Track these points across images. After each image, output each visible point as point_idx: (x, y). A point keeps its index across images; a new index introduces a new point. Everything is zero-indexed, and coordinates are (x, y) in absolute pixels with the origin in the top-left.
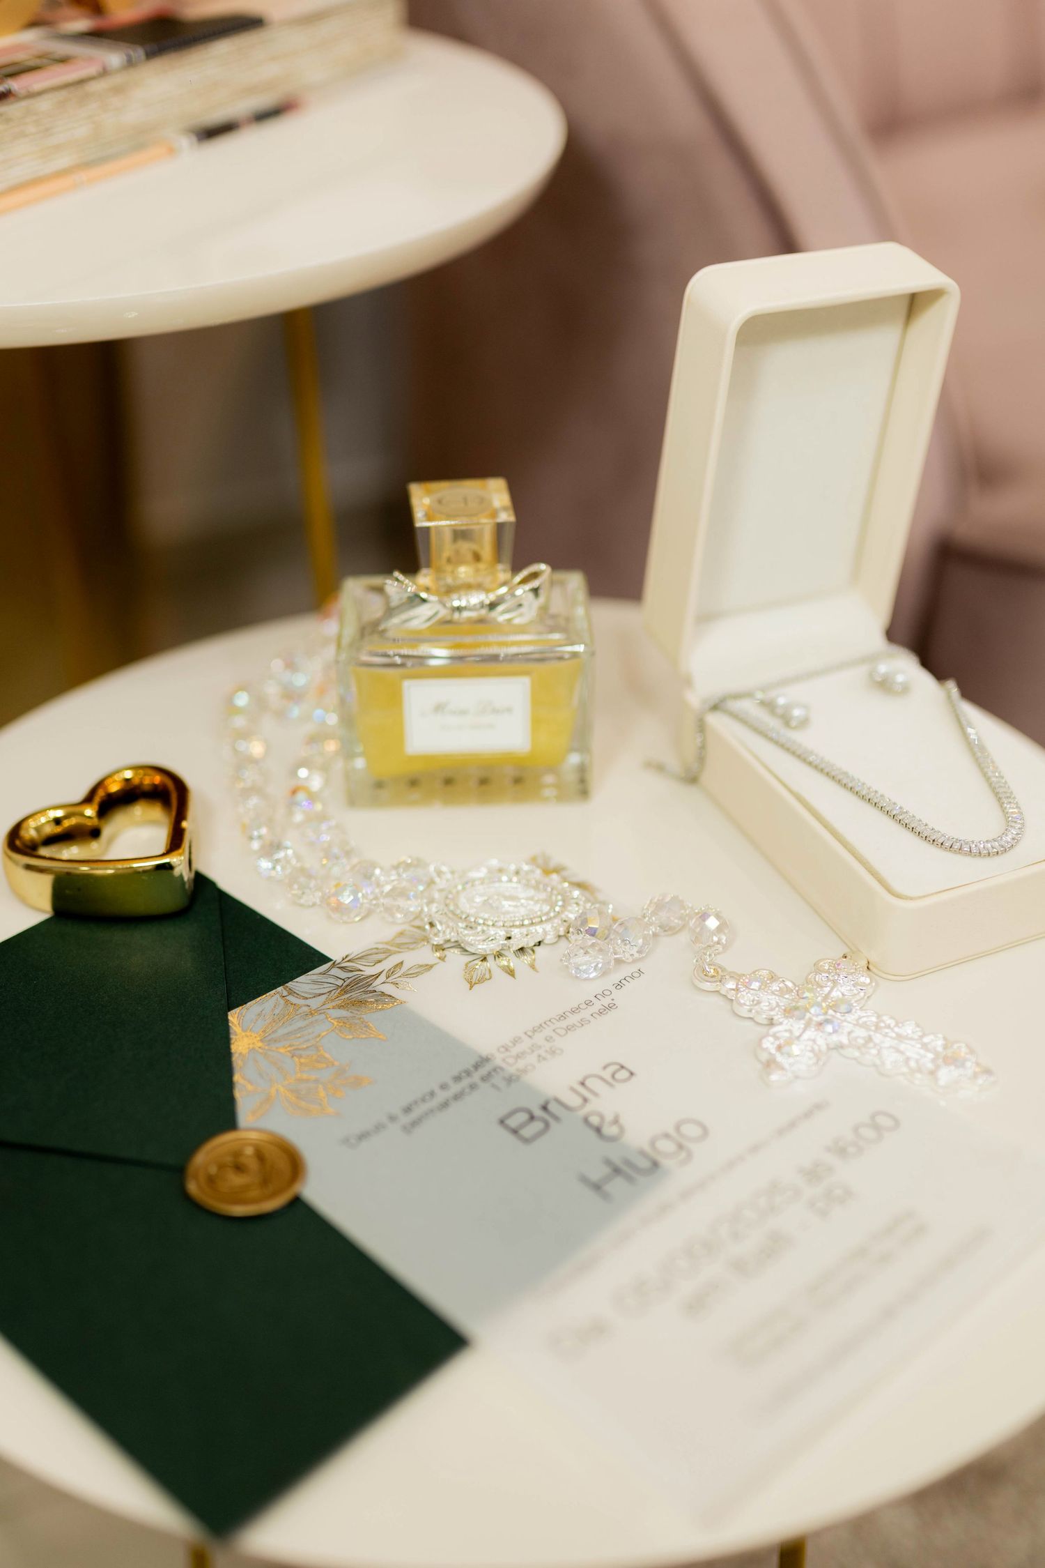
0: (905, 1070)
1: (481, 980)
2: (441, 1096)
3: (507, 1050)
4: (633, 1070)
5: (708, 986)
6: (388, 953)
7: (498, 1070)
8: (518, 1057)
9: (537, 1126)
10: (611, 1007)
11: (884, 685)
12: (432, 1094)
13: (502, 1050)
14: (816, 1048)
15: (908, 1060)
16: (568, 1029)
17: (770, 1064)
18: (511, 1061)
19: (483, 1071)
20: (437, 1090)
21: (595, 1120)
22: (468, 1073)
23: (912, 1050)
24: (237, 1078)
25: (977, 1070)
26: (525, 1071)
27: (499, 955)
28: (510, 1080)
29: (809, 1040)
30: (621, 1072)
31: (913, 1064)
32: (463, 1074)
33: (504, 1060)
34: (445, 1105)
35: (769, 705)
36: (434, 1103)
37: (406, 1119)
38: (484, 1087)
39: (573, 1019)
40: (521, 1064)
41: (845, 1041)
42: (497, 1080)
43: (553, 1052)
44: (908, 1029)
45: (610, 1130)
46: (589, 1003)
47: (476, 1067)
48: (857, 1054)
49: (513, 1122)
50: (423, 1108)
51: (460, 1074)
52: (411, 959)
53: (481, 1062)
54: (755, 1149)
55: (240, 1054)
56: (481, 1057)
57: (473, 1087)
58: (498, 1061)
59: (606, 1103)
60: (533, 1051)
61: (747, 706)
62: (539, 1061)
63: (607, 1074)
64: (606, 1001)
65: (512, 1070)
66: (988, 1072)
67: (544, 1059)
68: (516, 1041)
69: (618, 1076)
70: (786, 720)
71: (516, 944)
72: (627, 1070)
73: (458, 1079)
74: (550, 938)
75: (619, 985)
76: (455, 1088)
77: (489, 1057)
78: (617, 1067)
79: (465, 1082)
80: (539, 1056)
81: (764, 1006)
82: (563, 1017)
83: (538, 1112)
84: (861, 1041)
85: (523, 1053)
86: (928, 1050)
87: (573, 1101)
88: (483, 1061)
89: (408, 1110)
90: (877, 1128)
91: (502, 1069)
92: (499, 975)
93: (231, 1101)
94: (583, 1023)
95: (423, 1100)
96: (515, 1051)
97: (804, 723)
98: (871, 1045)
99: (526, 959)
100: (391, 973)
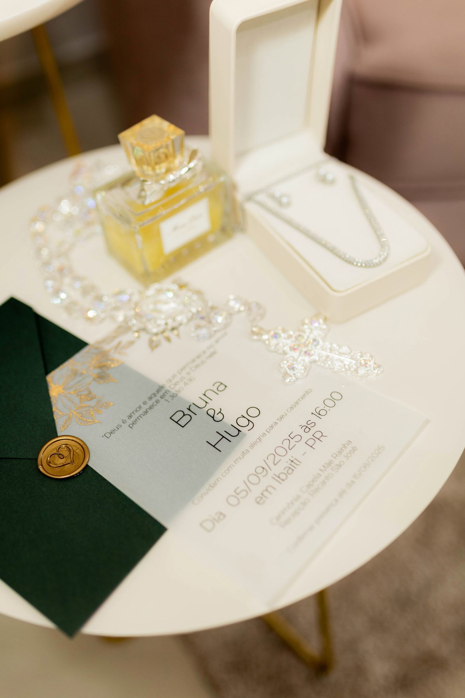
0: (344, 370)
1: (157, 346)
2: (145, 407)
3: (171, 381)
4: (226, 385)
5: (255, 337)
6: (114, 338)
7: (167, 392)
8: (175, 384)
9: (187, 418)
10: (214, 353)
11: (323, 180)
12: (140, 407)
13: (168, 381)
14: (305, 364)
15: (345, 365)
16: (197, 367)
17: (286, 374)
18: (172, 386)
19: (161, 393)
20: (142, 405)
21: (211, 413)
22: (155, 395)
23: (347, 361)
24: (54, 409)
25: (375, 366)
26: (179, 391)
27: (163, 332)
28: (173, 396)
29: (302, 360)
30: (221, 387)
31: (347, 367)
32: (153, 396)
33: (169, 387)
34: (146, 412)
35: (273, 197)
36: (141, 412)
37: (130, 422)
38: (162, 401)
39: (198, 361)
40: (177, 388)
41: (317, 359)
42: (167, 397)
43: (190, 380)
44: (345, 349)
45: (218, 417)
46: (204, 352)
47: (158, 391)
48: (323, 364)
49: (176, 418)
50: (137, 414)
51: (151, 396)
52: (125, 338)
53: (160, 389)
54: (281, 418)
55: (54, 397)
56: (159, 386)
57: (157, 402)
58: (167, 387)
59: (215, 404)
60: (182, 381)
61: (261, 198)
62: (185, 385)
63: (215, 389)
64: (212, 350)
65: (173, 391)
66: (379, 366)
67: (187, 384)
68: (174, 376)
69: (220, 389)
70: (280, 204)
71: (170, 327)
72: (224, 385)
73: (150, 398)
74: (185, 321)
75: (217, 341)
76: (150, 403)
77: (163, 386)
78: (219, 384)
79: (154, 400)
80: (185, 383)
81: (281, 345)
82: (193, 361)
83: (187, 412)
84: (324, 358)
85: (178, 382)
86: (353, 359)
87: (201, 404)
88: (161, 387)
89: (130, 417)
90: (333, 400)
91: (169, 391)
92: (164, 343)
93: (53, 421)
94: (203, 362)
95: (136, 411)
96: (174, 381)
97: (288, 204)
98: (328, 359)
99: (175, 332)
100: (116, 348)
